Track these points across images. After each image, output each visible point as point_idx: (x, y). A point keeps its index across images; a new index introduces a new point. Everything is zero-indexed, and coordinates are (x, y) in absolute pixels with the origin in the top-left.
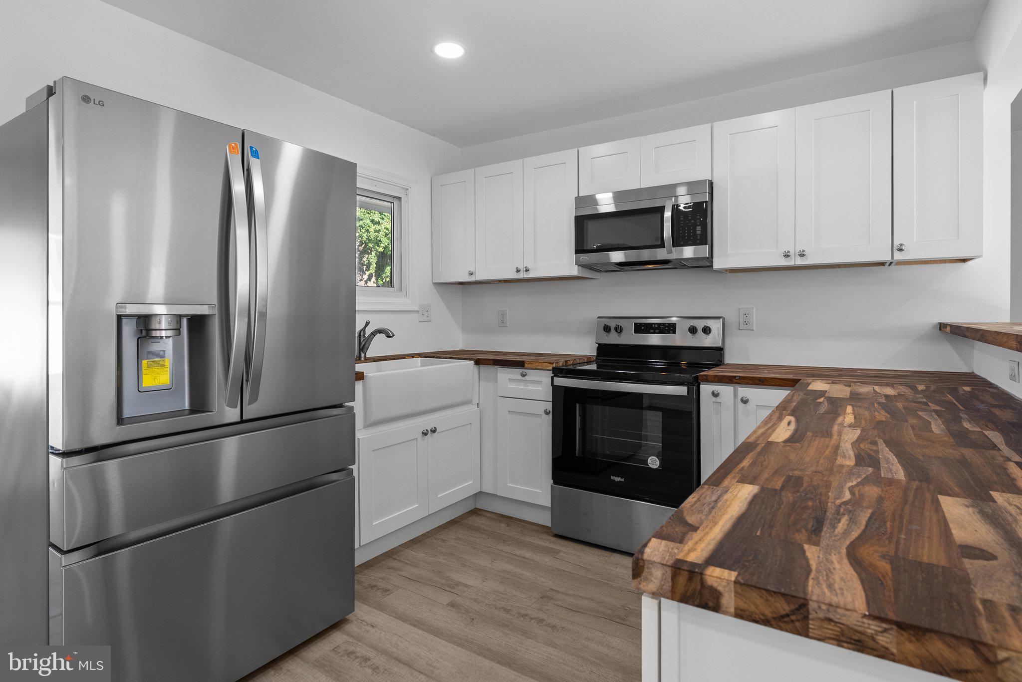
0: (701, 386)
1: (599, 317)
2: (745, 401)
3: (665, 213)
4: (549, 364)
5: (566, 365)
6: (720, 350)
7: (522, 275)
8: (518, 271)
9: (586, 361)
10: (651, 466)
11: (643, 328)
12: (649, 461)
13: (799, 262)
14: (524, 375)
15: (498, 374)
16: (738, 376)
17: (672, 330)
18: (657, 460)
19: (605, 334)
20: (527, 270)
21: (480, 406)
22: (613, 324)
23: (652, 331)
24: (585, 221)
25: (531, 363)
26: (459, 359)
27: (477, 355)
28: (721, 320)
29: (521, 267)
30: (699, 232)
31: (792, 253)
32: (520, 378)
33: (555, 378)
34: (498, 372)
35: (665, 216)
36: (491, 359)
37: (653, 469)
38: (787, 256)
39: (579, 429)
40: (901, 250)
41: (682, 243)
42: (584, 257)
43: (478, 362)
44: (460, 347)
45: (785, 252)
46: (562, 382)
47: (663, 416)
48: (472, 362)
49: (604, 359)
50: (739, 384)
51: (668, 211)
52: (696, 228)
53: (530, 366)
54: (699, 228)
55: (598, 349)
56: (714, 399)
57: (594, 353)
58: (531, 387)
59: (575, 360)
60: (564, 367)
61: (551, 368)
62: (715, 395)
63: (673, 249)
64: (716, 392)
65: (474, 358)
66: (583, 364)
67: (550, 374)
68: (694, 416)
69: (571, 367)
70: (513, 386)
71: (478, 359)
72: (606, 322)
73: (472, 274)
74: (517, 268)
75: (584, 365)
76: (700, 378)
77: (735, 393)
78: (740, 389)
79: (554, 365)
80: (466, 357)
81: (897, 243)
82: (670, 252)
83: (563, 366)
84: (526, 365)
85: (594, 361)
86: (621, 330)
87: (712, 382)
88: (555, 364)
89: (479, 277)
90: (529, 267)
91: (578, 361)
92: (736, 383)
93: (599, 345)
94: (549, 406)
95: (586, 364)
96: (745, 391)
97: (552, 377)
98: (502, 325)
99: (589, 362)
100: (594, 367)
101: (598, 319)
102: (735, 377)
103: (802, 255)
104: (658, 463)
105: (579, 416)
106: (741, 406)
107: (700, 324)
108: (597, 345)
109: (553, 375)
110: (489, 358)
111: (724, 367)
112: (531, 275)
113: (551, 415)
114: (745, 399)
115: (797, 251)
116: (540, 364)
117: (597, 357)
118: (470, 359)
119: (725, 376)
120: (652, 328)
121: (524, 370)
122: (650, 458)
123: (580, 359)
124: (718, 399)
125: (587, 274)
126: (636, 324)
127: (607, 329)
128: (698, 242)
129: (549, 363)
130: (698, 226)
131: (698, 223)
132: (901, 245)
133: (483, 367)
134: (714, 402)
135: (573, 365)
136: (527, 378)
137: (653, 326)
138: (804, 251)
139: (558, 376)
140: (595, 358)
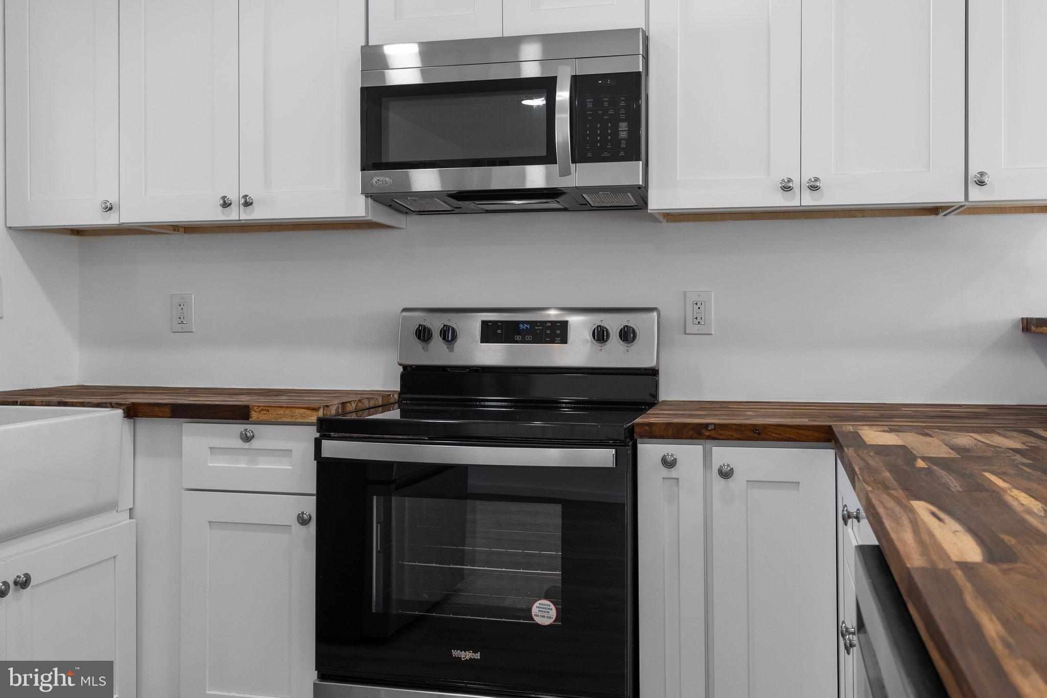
0: (641, 447)
1: (405, 310)
2: (726, 474)
3: (558, 94)
4: (308, 412)
5: (344, 414)
6: (653, 373)
7: (234, 215)
8: (226, 204)
9: (380, 403)
10: (540, 620)
11: (499, 331)
12: (535, 610)
13: (809, 200)
14: (247, 438)
15: (184, 438)
16: (711, 424)
17: (558, 336)
18: (552, 606)
19: (417, 344)
20: (248, 204)
21: (138, 512)
22: (435, 324)
23: (518, 338)
24: (384, 100)
25: (266, 409)
26: (83, 405)
27: (126, 396)
28: (655, 314)
29: (233, 196)
30: (623, 135)
31: (795, 184)
32: (239, 444)
33: (325, 443)
34: (183, 430)
35: (557, 98)
36: (167, 404)
37: (545, 626)
38: (786, 188)
39: (378, 552)
40: (981, 183)
41: (589, 155)
42: (381, 178)
43: (132, 412)
44: (73, 379)
45: (783, 180)
46: (334, 448)
47: (565, 516)
48: (119, 412)
49: (413, 399)
50: (715, 439)
51: (562, 90)
52: (618, 127)
53: (263, 417)
54: (623, 126)
55: (403, 377)
56: (665, 472)
57: (395, 386)
58: (266, 465)
59: (360, 401)
60: (340, 417)
61: (314, 419)
62: (668, 463)
63: (573, 166)
64: (669, 459)
65: (123, 402)
66: (375, 408)
67: (312, 433)
68: (628, 509)
69: (353, 416)
70: (219, 463)
71: (133, 404)
72: (420, 318)
73: (111, 209)
74: (224, 198)
75: (376, 413)
76: (637, 430)
77: (707, 458)
78: (715, 450)
79: (321, 413)
80: (100, 401)
81: (974, 171)
82: (565, 172)
83: (337, 414)
84: (254, 415)
85: (396, 403)
86: (454, 337)
87: (662, 437)
88: (321, 410)
89: (128, 216)
90: (253, 195)
91: (366, 404)
92: (709, 438)
93: (405, 367)
94: (309, 506)
95: (380, 409)
96: (724, 454)
97: (316, 439)
98: (178, 328)
99: (386, 407)
100: (394, 414)
101: (405, 314)
102: (707, 425)
103: (814, 188)
104: (553, 613)
105: (378, 522)
106: (718, 483)
107: (614, 323)
108: (401, 369)
109: (318, 435)
110: (161, 401)
111: (664, 407)
112: (257, 214)
113: (313, 527)
114: (725, 469)
115: (805, 179)
116: (288, 411)
117: (400, 394)
118: (112, 406)
119: (685, 425)
120: (519, 332)
121: (249, 427)
122: (537, 604)
123: (369, 399)
124: (674, 473)
125: (383, 216)
126: (484, 323)
127: (423, 334)
128: (622, 154)
129: (309, 409)
130: (623, 121)
131: (623, 117)
132: (982, 174)
133: (145, 426)
134: (664, 478)
135: (356, 411)
136: (255, 444)
137: (521, 326)
138: (817, 179)
139: (329, 438)
140: (396, 396)
